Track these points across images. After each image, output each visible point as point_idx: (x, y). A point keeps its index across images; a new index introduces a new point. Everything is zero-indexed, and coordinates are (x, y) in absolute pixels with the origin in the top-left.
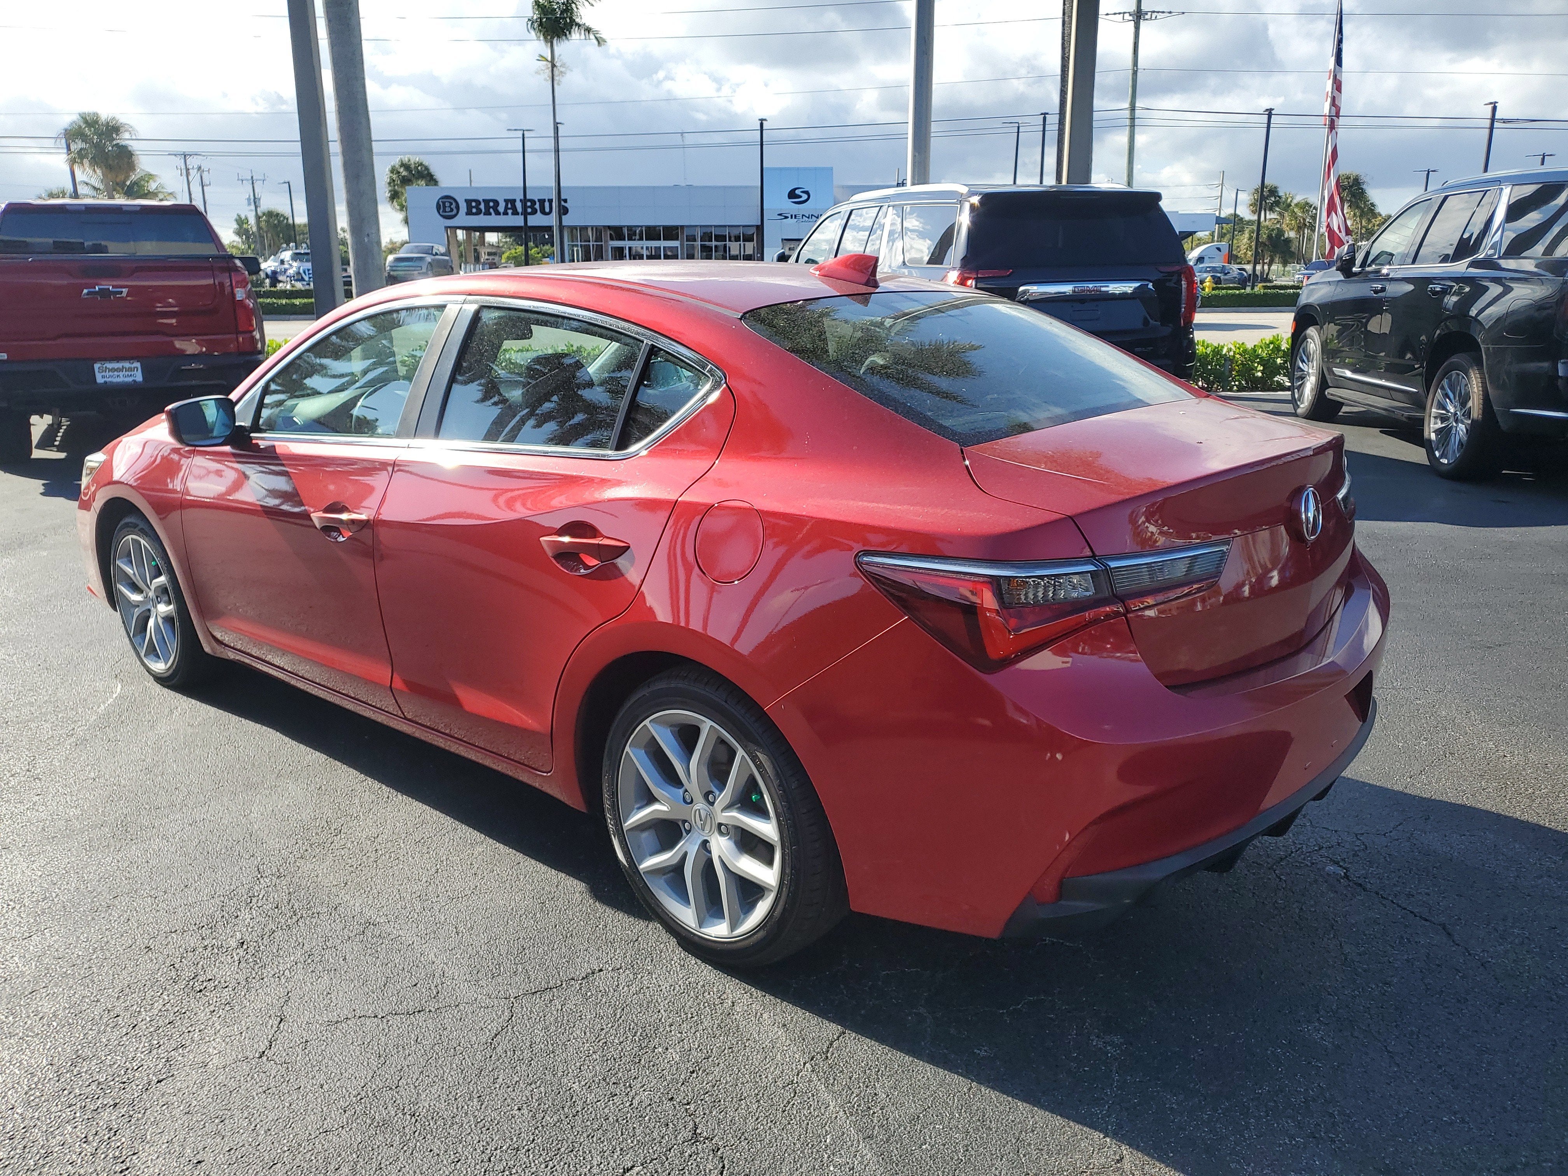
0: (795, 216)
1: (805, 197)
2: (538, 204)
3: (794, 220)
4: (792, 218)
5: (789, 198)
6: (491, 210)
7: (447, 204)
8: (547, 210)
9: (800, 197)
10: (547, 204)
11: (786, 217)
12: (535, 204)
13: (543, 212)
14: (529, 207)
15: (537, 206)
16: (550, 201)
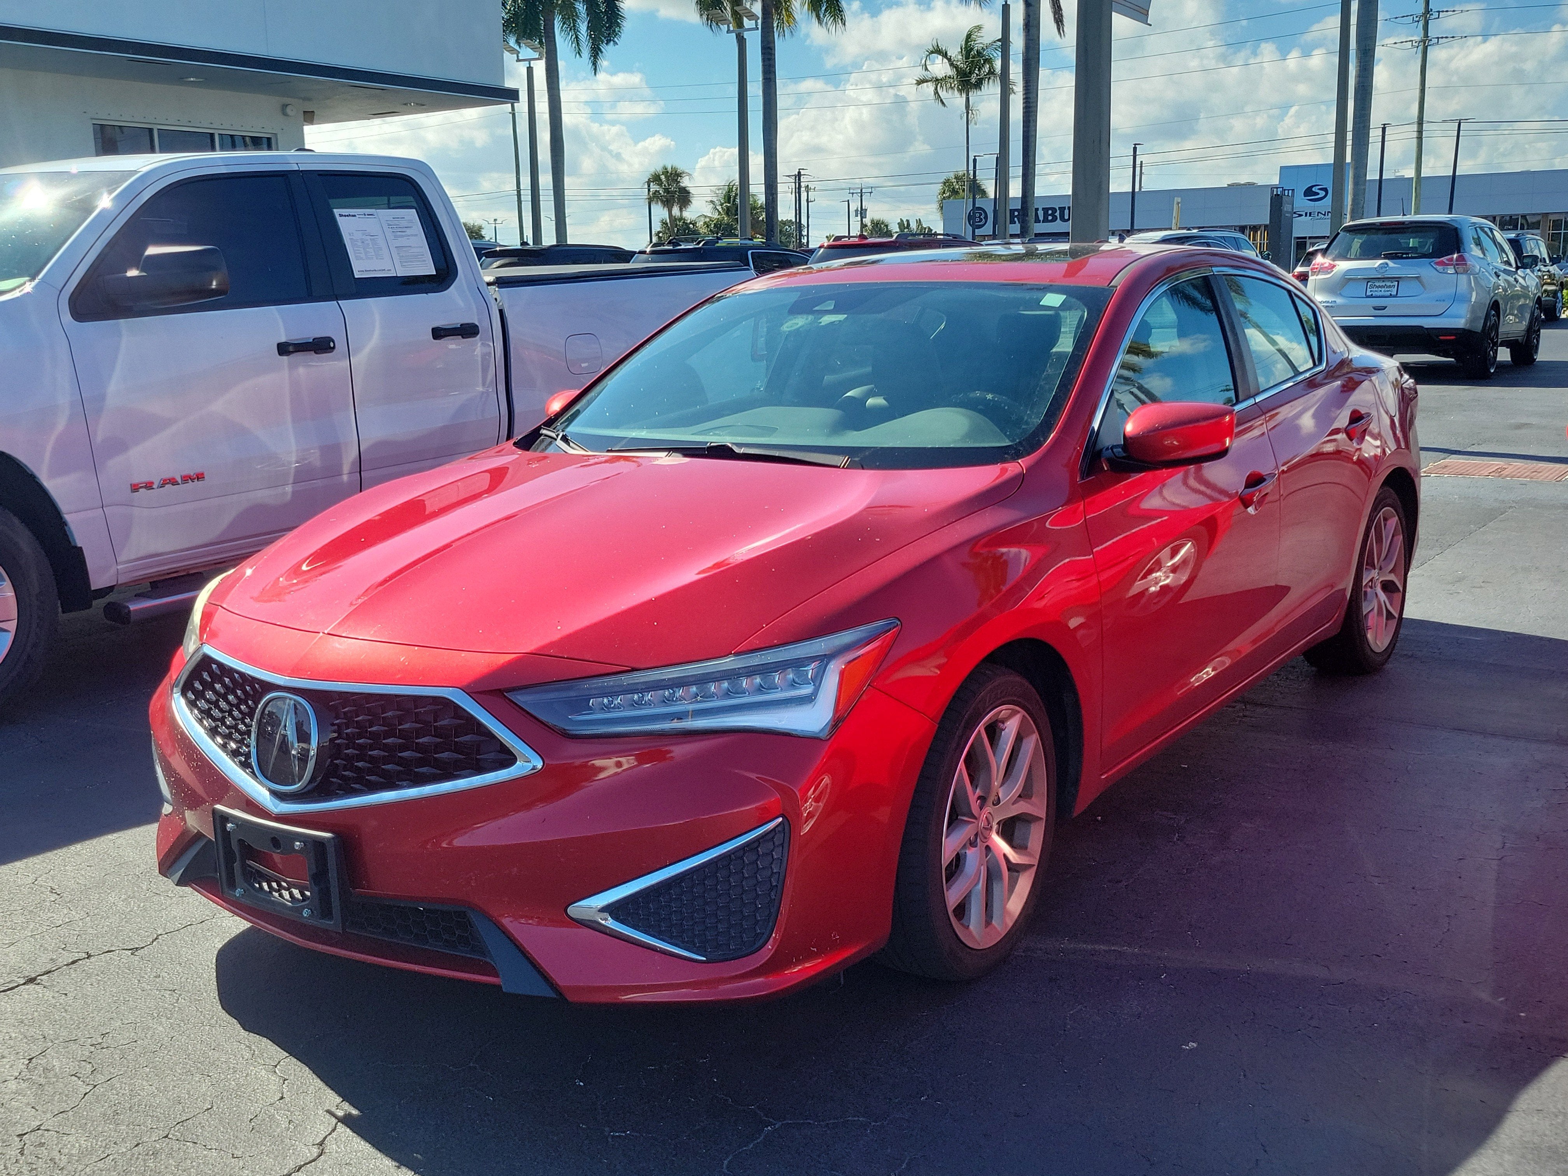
0: (1310, 214)
1: (1322, 194)
2: (1058, 211)
3: (1308, 218)
4: (1306, 215)
5: (1305, 196)
6: (1016, 219)
7: (977, 215)
8: (1066, 217)
9: (1318, 194)
10: (1066, 211)
11: (1300, 215)
12: (1056, 211)
13: (1063, 219)
14: (1050, 215)
15: (1057, 214)
16: (1069, 208)
